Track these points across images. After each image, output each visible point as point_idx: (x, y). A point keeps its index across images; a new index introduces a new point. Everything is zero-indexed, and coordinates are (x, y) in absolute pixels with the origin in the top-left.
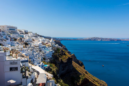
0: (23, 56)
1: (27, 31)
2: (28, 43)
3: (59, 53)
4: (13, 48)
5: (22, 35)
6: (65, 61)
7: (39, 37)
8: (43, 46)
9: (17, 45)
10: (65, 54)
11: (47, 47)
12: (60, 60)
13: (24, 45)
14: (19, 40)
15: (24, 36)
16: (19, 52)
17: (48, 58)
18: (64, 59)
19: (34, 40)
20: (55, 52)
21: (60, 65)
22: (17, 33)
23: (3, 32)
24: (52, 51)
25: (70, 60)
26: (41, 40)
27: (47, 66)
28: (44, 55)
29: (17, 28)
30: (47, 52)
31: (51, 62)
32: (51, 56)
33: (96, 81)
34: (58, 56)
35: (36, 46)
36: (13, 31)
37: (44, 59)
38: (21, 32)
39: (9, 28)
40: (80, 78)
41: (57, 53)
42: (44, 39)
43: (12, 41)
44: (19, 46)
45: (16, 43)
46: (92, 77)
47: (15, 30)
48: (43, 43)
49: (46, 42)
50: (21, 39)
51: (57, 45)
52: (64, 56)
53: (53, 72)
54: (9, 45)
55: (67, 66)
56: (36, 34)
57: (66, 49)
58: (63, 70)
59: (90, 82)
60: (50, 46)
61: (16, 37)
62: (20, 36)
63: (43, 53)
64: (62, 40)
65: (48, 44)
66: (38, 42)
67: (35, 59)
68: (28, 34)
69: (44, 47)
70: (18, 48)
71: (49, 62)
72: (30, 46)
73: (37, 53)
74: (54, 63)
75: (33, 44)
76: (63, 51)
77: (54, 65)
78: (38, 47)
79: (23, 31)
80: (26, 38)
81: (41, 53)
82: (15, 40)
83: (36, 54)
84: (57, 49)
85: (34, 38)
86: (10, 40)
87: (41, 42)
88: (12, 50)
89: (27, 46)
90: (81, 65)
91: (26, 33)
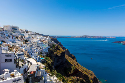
0: (22, 51)
1: (28, 30)
2: (28, 40)
3: (54, 48)
4: (14, 44)
5: (23, 33)
6: (59, 55)
7: (37, 36)
8: (41, 42)
9: (18, 42)
10: (59, 49)
11: (44, 43)
12: (55, 54)
13: (24, 42)
14: (20, 37)
15: (25, 34)
16: (19, 47)
17: (45, 53)
18: (59, 53)
19: (33, 38)
20: (51, 48)
21: (55, 59)
22: (19, 32)
23: (6, 31)
24: (48, 47)
25: (63, 54)
26: (39, 37)
27: (43, 59)
28: (41, 50)
29: (18, 28)
30: (44, 47)
31: (47, 56)
32: (47, 51)
33: (85, 71)
34: (53, 51)
35: (35, 43)
36: (15, 30)
37: (42, 53)
38: (23, 31)
39: (12, 28)
40: (71, 69)
41: (52, 48)
42: (42, 37)
43: (13, 39)
44: (19, 43)
45: (17, 40)
46: (82, 68)
47: (17, 29)
48: (41, 40)
49: (43, 39)
50: (22, 37)
51: (53, 42)
52: (59, 51)
53: (48, 64)
54: (11, 42)
55: (61, 59)
56: (35, 32)
57: (61, 45)
58: (58, 62)
59: (80, 71)
60: (47, 43)
61: (17, 36)
62: (22, 34)
63: (40, 49)
64: (58, 38)
65: (45, 41)
66: (36, 40)
67: (32, 53)
68: (28, 32)
69: (42, 44)
70: (18, 44)
71: (46, 56)
72: (29, 42)
73: (35, 48)
74: (49, 57)
75: (32, 41)
76: (57, 47)
77: (50, 58)
78: (36, 44)
79: (24, 30)
80: (27, 36)
81: (39, 49)
82: (17, 37)
83: (34, 50)
84: (53, 45)
85: (33, 36)
86: (11, 38)
87: (39, 39)
88: (13, 46)
89: (27, 43)
90: (73, 58)
91: (27, 32)
